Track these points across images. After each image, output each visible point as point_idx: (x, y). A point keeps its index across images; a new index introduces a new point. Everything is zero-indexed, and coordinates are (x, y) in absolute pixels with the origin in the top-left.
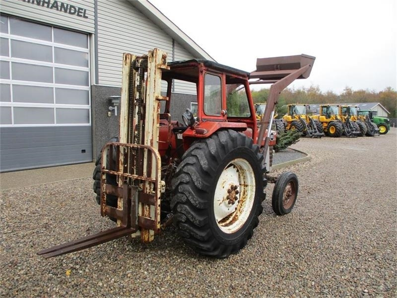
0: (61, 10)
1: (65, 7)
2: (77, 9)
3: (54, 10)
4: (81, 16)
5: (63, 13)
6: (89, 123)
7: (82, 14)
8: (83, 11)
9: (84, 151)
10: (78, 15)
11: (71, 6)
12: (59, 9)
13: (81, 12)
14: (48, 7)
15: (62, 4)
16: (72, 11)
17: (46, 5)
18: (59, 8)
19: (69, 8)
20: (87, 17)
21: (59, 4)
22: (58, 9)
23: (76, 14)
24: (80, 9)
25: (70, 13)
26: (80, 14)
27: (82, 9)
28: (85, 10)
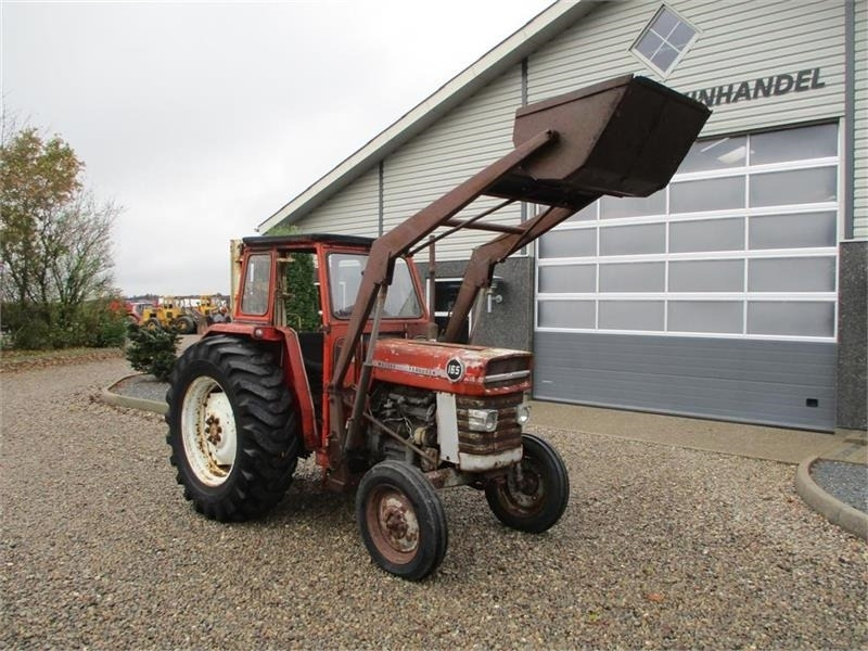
0: (756, 96)
1: (766, 85)
2: (795, 77)
3: (742, 102)
4: (806, 88)
5: (762, 100)
6: (832, 335)
7: (809, 84)
8: (811, 76)
9: (812, 402)
10: (799, 89)
11: (780, 78)
12: (752, 95)
13: (808, 80)
14: (728, 101)
15: (760, 82)
16: (782, 87)
17: (724, 99)
18: (752, 93)
19: (774, 83)
20: (822, 85)
21: (752, 85)
22: (748, 98)
23: (793, 88)
24: (801, 73)
25: (778, 92)
26: (803, 85)
27: (808, 72)
28: (817, 70)
